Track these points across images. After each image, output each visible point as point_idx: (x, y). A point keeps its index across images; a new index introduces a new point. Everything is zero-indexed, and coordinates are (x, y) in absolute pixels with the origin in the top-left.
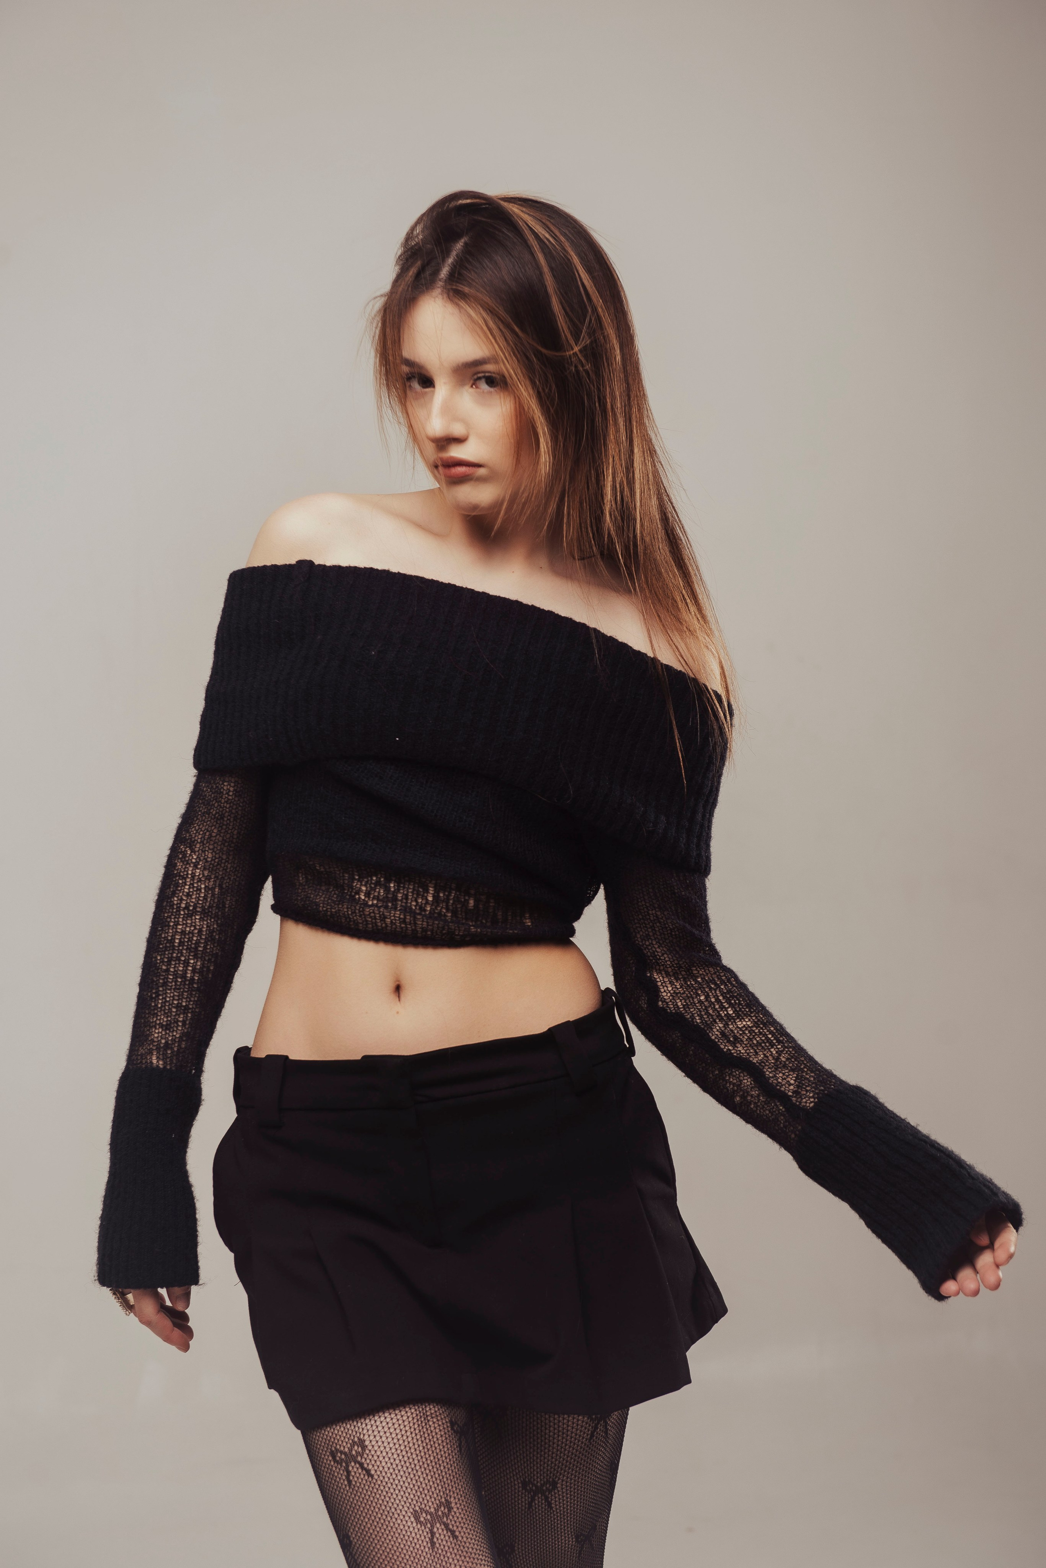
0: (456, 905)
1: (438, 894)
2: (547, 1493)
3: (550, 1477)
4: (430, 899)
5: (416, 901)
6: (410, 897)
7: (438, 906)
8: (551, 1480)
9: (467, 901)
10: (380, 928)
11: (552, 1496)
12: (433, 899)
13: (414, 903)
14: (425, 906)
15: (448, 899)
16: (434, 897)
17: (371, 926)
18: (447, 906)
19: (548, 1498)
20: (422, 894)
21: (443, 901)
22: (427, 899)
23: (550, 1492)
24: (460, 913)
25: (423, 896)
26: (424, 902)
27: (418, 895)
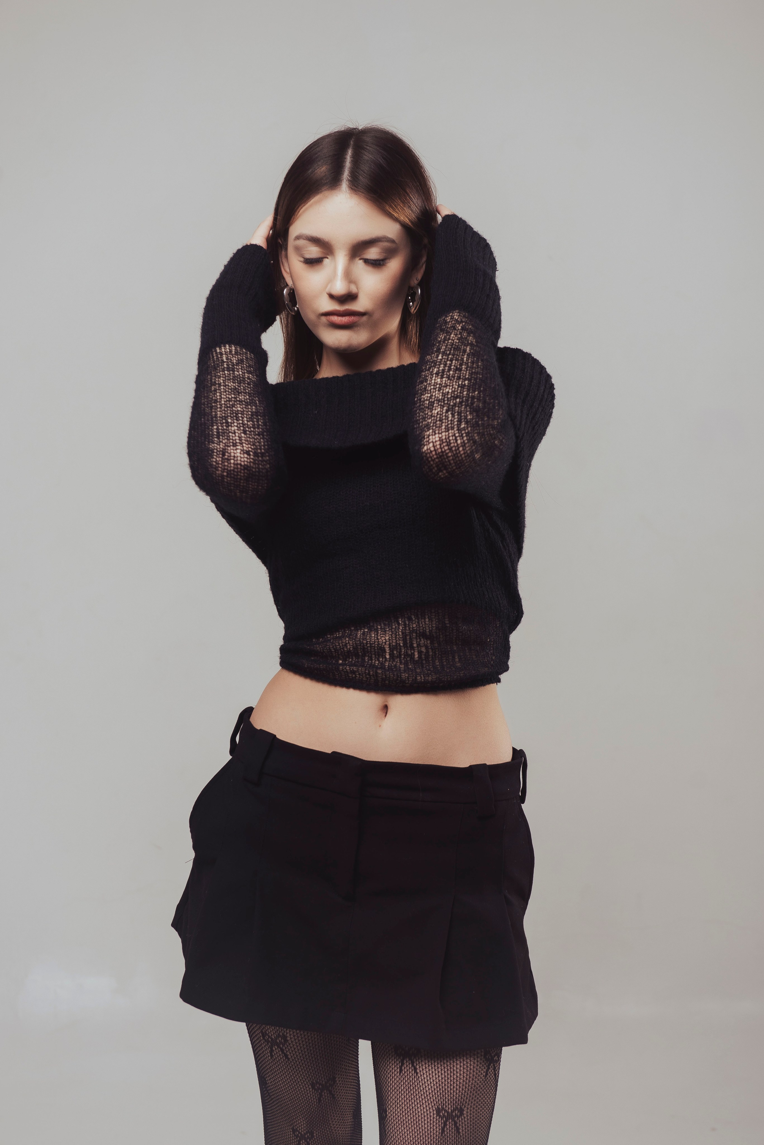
0: (406, 659)
1: (393, 652)
2: (456, 1119)
3: (458, 1104)
4: (388, 657)
5: (379, 660)
6: (373, 658)
7: (394, 661)
8: (459, 1107)
9: (413, 654)
10: (351, 677)
11: (460, 1121)
12: (390, 657)
13: (377, 662)
14: (385, 663)
15: (400, 655)
16: (390, 655)
17: (344, 676)
18: (400, 660)
19: (457, 1123)
20: (381, 654)
21: (397, 657)
22: (386, 658)
23: (458, 1118)
24: (410, 664)
25: (382, 656)
26: (384, 660)
27: (379, 655)
